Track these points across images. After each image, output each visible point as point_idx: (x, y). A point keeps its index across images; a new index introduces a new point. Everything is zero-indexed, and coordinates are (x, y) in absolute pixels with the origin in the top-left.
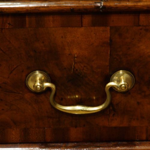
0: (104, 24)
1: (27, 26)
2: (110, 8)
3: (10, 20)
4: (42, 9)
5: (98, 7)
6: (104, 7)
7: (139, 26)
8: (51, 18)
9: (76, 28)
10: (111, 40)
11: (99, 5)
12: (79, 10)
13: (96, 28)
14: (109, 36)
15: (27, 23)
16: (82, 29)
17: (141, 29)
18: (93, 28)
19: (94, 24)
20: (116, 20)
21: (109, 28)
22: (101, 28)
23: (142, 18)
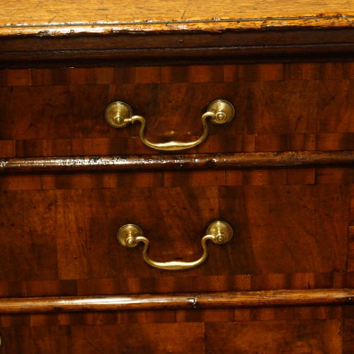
0: (199, 320)
1: (119, 322)
2: (204, 304)
3: (101, 316)
4: (133, 306)
5: (192, 303)
6: (197, 303)
7: (235, 321)
8: (143, 314)
9: (170, 324)
10: (206, 336)
11: (192, 301)
12: (173, 306)
13: (191, 323)
14: (204, 331)
15: (119, 319)
16: (176, 325)
17: (236, 324)
18: (186, 324)
19: (188, 320)
20: (210, 316)
21: (203, 324)
22: (196, 324)
23: (237, 313)
